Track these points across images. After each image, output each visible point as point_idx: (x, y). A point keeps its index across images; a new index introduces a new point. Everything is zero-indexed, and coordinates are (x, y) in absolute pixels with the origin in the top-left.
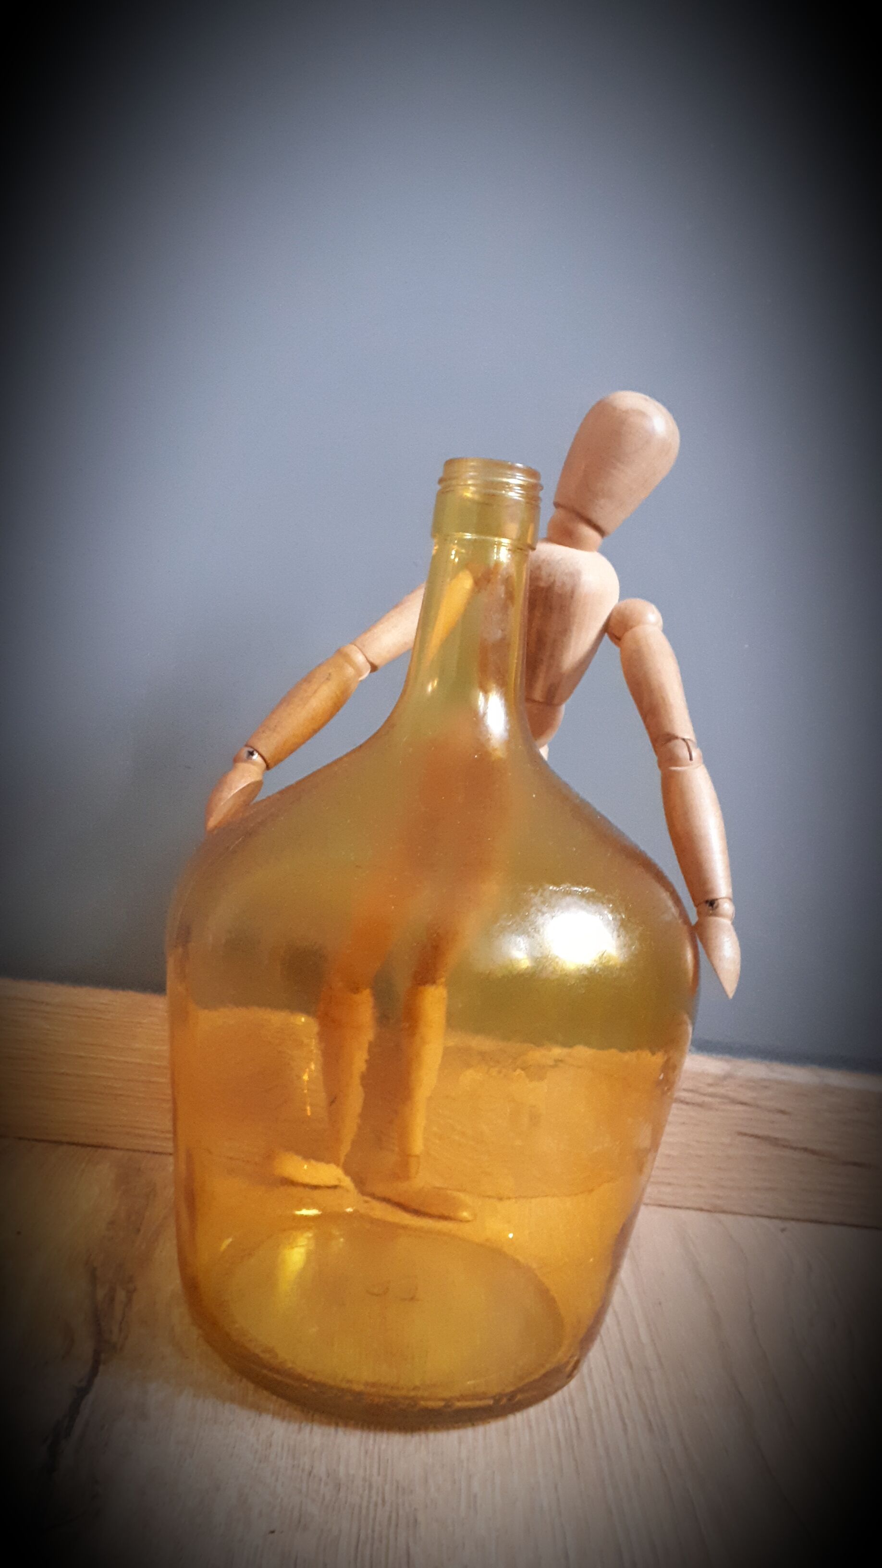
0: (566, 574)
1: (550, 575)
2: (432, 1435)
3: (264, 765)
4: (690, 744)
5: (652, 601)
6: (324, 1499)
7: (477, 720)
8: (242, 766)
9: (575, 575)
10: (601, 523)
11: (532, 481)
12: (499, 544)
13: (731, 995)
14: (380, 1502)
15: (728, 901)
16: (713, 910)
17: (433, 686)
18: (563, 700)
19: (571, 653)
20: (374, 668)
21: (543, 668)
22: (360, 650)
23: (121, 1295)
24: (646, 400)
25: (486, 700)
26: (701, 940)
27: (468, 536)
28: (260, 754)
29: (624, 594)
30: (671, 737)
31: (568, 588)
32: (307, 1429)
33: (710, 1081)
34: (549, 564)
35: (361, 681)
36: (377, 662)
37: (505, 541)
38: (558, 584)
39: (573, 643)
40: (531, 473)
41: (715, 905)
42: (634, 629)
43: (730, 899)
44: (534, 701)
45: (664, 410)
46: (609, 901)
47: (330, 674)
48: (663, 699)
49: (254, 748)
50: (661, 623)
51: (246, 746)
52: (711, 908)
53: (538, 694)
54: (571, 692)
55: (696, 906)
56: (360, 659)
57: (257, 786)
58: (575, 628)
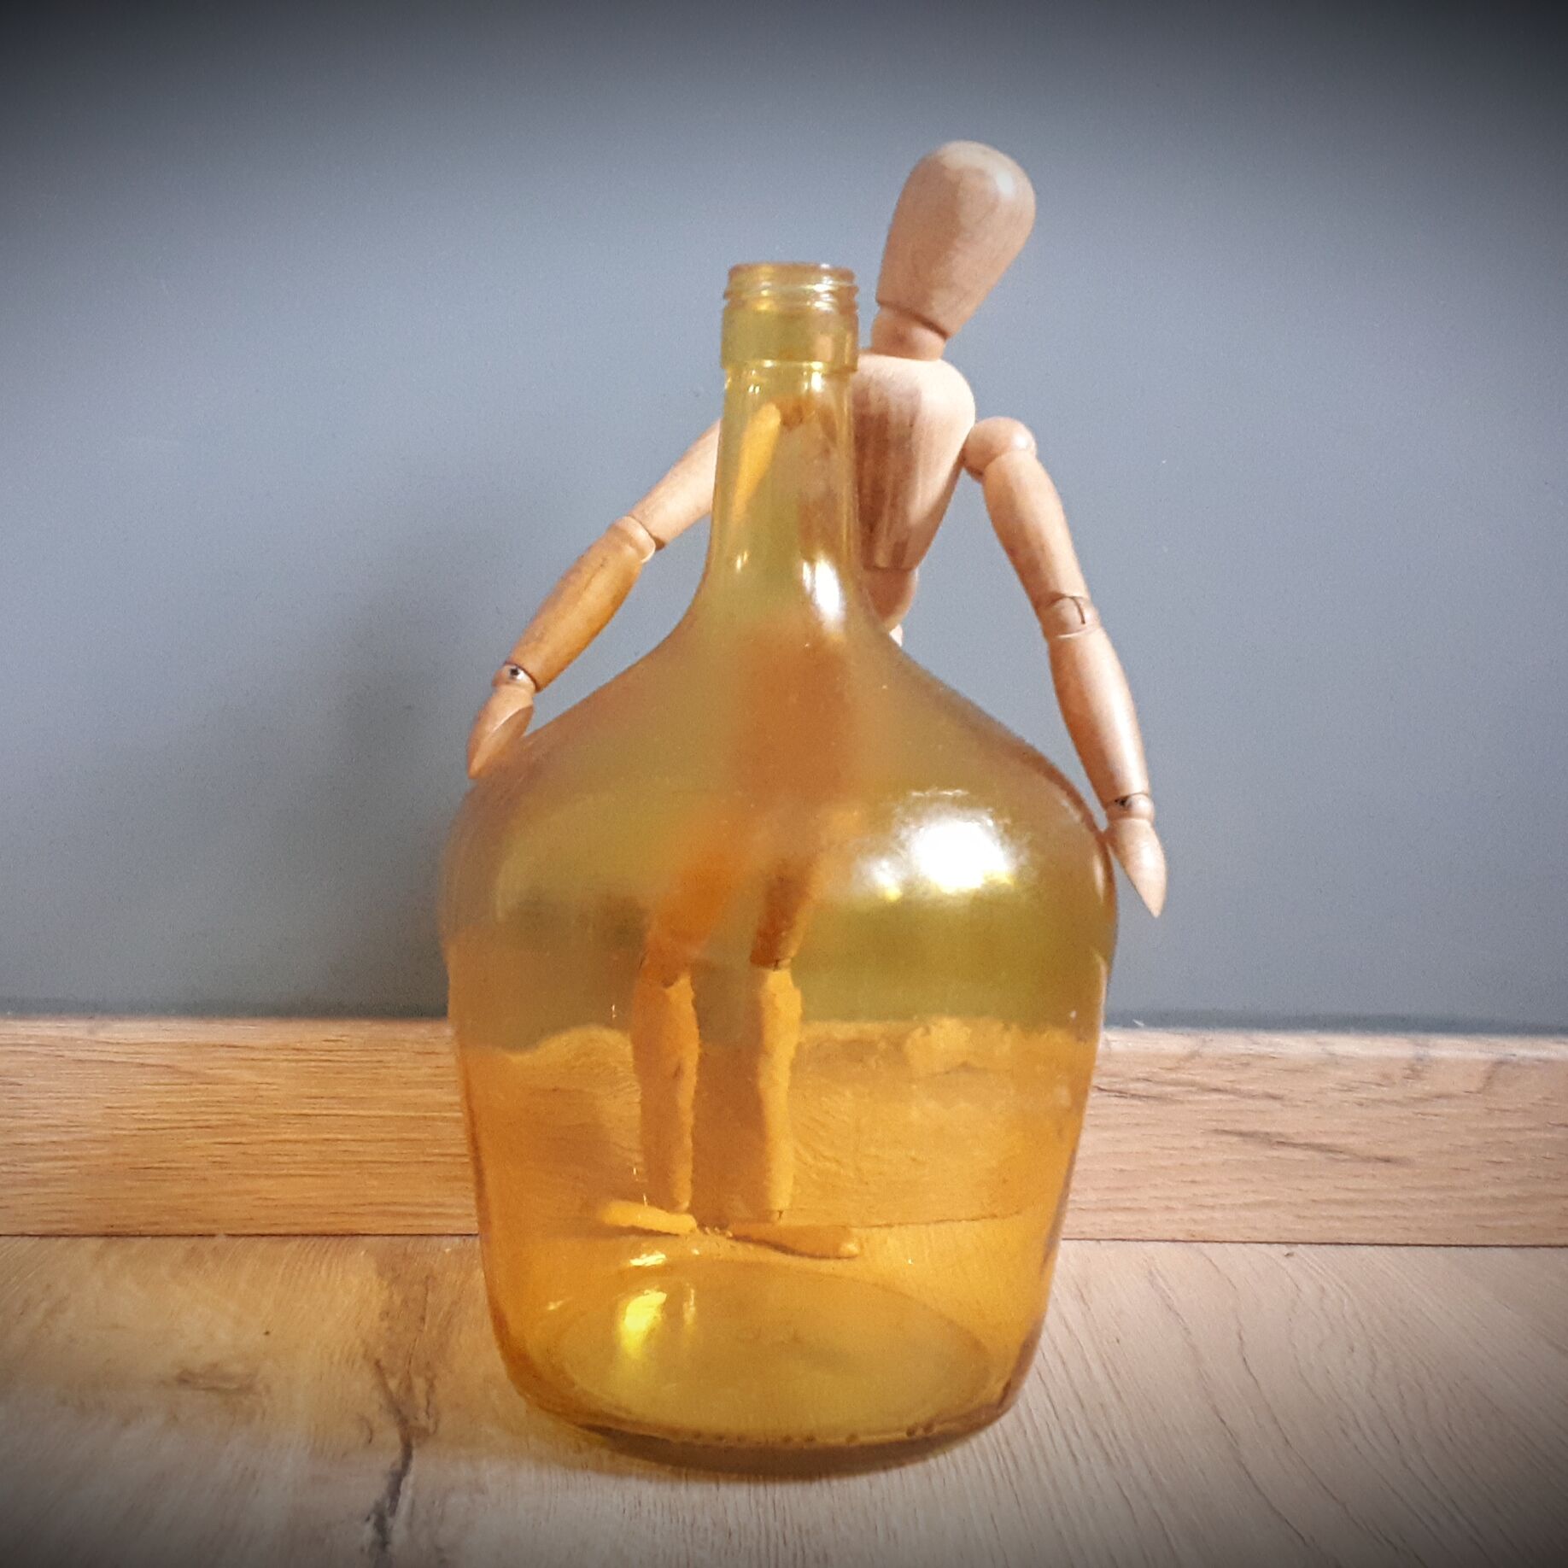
0: (902, 395)
1: (881, 399)
2: (835, 1483)
3: (532, 686)
4: (1082, 603)
5: (1019, 418)
6: (713, 1544)
7: (805, 600)
8: (504, 688)
9: (914, 395)
10: (944, 322)
11: (844, 284)
12: (810, 371)
13: (1156, 913)
14: (781, 1542)
15: (1145, 797)
16: (1125, 810)
17: (742, 559)
18: (916, 560)
19: (919, 497)
20: (660, 545)
21: (884, 523)
22: (641, 523)
23: (420, 1384)
24: (984, 152)
25: (813, 570)
26: (1112, 845)
27: (768, 364)
28: (526, 672)
29: (981, 414)
30: (1058, 597)
31: (907, 413)
32: (682, 1488)
33: (1169, 1064)
34: (878, 383)
35: (645, 563)
36: (662, 535)
37: (817, 365)
38: (894, 409)
39: (920, 485)
40: (843, 275)
41: (1128, 804)
42: (997, 459)
43: (1146, 795)
44: (876, 568)
46: (987, 805)
47: (605, 559)
48: (1043, 548)
49: (516, 665)
50: (1033, 446)
51: (506, 663)
52: (1121, 807)
53: (882, 559)
54: (922, 553)
55: (1105, 805)
56: (641, 535)
57: (527, 713)
58: (919, 467)
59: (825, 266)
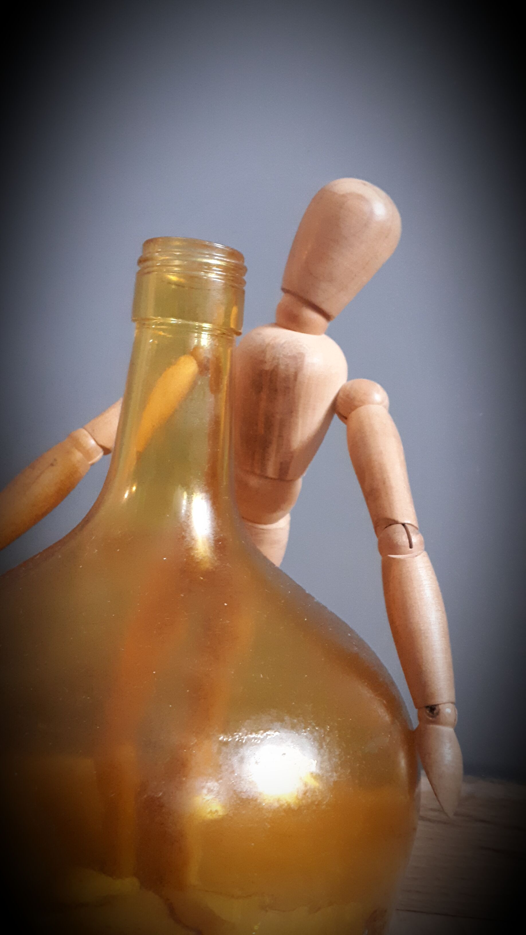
0: (290, 357)
1: (274, 358)
4: (410, 528)
5: (379, 381)
9: (298, 358)
10: (325, 307)
11: (235, 262)
15: (451, 705)
16: (432, 717)
20: (106, 451)
21: (273, 447)
22: (90, 435)
24: (365, 184)
27: (173, 321)
29: (351, 375)
30: (393, 521)
31: (292, 370)
34: (273, 347)
35: (92, 465)
38: (282, 367)
39: (300, 421)
40: (233, 254)
41: (435, 712)
42: (360, 409)
43: (452, 703)
44: (267, 478)
45: (383, 194)
47: (55, 460)
50: (387, 402)
52: (431, 714)
53: (271, 471)
54: (305, 467)
55: (416, 705)
56: (91, 443)
58: (300, 409)
59: (219, 246)
